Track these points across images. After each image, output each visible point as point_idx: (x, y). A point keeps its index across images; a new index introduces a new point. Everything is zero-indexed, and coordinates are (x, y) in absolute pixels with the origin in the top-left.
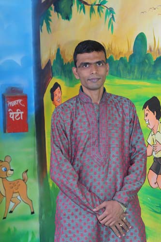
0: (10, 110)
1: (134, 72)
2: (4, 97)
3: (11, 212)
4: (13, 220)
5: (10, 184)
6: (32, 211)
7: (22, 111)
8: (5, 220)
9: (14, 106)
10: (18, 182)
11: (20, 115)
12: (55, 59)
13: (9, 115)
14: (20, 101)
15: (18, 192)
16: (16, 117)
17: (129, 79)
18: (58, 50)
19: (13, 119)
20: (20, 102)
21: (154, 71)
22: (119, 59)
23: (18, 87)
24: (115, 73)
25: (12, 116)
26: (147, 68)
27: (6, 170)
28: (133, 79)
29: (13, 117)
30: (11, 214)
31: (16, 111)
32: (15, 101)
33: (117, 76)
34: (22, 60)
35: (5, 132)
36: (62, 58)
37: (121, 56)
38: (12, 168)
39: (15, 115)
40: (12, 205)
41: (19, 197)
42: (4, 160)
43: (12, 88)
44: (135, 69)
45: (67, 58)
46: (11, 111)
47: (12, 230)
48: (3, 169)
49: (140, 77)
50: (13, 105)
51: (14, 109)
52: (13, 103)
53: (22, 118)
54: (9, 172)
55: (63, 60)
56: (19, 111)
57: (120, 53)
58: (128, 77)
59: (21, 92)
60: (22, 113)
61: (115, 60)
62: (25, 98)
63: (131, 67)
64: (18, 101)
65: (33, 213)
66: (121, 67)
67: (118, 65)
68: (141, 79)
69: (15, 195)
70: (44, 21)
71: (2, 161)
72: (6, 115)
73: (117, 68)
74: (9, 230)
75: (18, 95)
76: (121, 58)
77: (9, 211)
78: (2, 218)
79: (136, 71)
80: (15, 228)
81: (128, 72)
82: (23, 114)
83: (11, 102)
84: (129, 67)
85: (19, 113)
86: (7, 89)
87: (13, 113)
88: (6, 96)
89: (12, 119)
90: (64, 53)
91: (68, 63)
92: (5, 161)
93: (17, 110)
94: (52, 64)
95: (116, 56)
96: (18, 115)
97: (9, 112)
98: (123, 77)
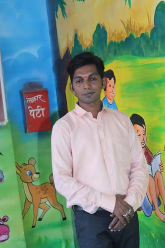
0: (29, 107)
1: (157, 48)
2: (21, 94)
3: (40, 219)
4: (42, 228)
5: (37, 188)
6: (64, 217)
7: (42, 107)
8: (34, 228)
9: (34, 102)
10: (46, 186)
11: (41, 111)
12: (73, 45)
13: (29, 112)
14: (40, 96)
15: (46, 197)
16: (37, 114)
17: (154, 57)
18: (76, 36)
19: (34, 117)
20: (40, 98)
22: (140, 36)
23: (36, 81)
24: (137, 52)
25: (32, 113)
27: (31, 174)
28: (157, 56)
29: (33, 115)
30: (40, 221)
31: (36, 108)
32: (34, 97)
33: (139, 56)
34: (39, 52)
35: (26, 132)
36: (80, 43)
37: (143, 32)
38: (37, 172)
39: (35, 112)
40: (40, 211)
41: (48, 203)
42: (27, 163)
43: (30, 83)
44: (158, 44)
45: (85, 42)
46: (30, 109)
47: (43, 239)
48: (28, 172)
49: (164, 53)
50: (32, 102)
51: (34, 106)
52: (33, 100)
53: (43, 115)
54: (35, 176)
55: (81, 46)
56: (39, 108)
57: (141, 29)
58: (151, 55)
59: (40, 86)
60: (43, 109)
61: (135, 37)
62: (45, 93)
63: (154, 44)
64: (37, 96)
65: (65, 219)
66: (143, 45)
67: (140, 42)
69: (43, 201)
70: (59, 5)
71: (26, 165)
72: (26, 113)
73: (139, 47)
74: (40, 239)
75: (38, 90)
76: (142, 35)
77: (38, 219)
78: (31, 226)
79: (159, 46)
80: (45, 237)
81: (151, 50)
82: (44, 111)
83: (30, 99)
84: (151, 43)
85: (40, 110)
86: (24, 85)
87: (33, 111)
88: (24, 92)
89: (32, 117)
90: (82, 38)
91: (87, 48)
92: (29, 164)
93: (38, 107)
94: (71, 52)
95: (137, 33)
96: (39, 112)
97: (29, 110)
98: (146, 56)
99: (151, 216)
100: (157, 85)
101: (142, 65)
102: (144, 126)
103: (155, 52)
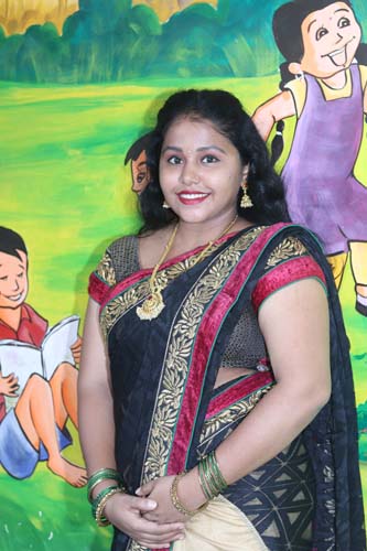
1: (86, 63)
17: (70, 83)
21: (164, 52)
22: (23, 32)
24: (13, 72)
26: (136, 45)
28: (81, 82)
37: (32, 22)
44: (88, 52)
49: (109, 74)
57: (27, 14)
58: (63, 79)
61: (7, 35)
63: (74, 49)
66: (32, 55)
67: (23, 48)
68: (114, 78)
73: (19, 57)
76: (33, 30)
79: (93, 58)
81: (62, 66)
84: (65, 49)
95: (13, 24)
98: (43, 82)
99: (32, 478)
100: (78, 152)
101: (27, 105)
102: (21, 253)
103: (76, 71)
